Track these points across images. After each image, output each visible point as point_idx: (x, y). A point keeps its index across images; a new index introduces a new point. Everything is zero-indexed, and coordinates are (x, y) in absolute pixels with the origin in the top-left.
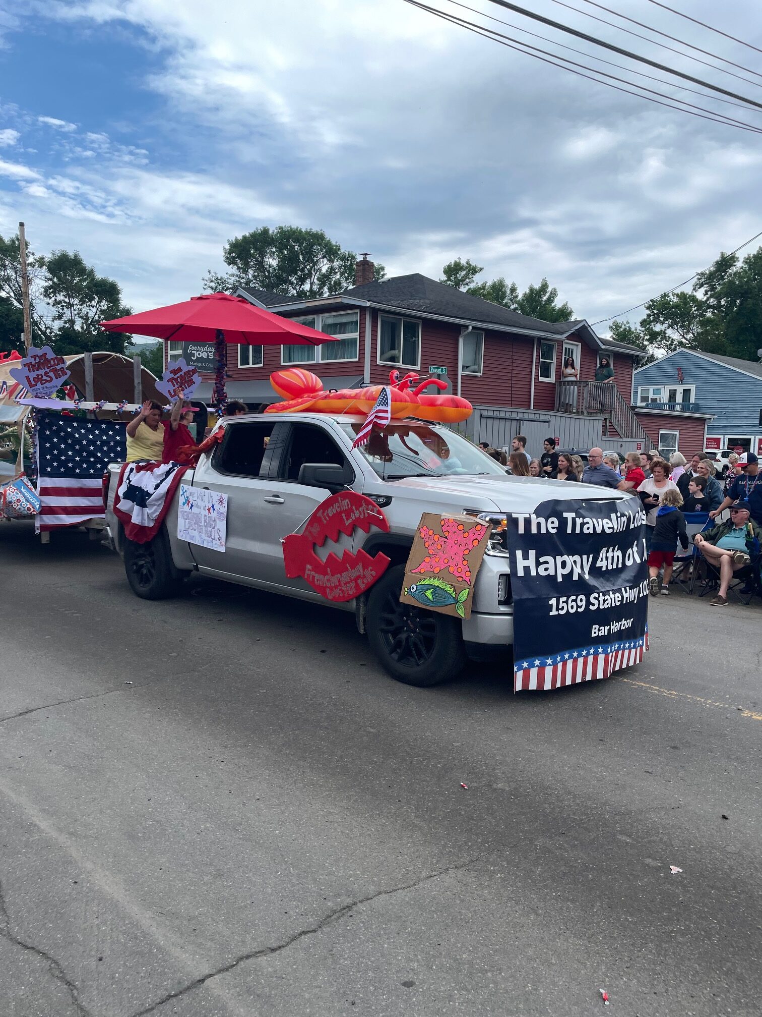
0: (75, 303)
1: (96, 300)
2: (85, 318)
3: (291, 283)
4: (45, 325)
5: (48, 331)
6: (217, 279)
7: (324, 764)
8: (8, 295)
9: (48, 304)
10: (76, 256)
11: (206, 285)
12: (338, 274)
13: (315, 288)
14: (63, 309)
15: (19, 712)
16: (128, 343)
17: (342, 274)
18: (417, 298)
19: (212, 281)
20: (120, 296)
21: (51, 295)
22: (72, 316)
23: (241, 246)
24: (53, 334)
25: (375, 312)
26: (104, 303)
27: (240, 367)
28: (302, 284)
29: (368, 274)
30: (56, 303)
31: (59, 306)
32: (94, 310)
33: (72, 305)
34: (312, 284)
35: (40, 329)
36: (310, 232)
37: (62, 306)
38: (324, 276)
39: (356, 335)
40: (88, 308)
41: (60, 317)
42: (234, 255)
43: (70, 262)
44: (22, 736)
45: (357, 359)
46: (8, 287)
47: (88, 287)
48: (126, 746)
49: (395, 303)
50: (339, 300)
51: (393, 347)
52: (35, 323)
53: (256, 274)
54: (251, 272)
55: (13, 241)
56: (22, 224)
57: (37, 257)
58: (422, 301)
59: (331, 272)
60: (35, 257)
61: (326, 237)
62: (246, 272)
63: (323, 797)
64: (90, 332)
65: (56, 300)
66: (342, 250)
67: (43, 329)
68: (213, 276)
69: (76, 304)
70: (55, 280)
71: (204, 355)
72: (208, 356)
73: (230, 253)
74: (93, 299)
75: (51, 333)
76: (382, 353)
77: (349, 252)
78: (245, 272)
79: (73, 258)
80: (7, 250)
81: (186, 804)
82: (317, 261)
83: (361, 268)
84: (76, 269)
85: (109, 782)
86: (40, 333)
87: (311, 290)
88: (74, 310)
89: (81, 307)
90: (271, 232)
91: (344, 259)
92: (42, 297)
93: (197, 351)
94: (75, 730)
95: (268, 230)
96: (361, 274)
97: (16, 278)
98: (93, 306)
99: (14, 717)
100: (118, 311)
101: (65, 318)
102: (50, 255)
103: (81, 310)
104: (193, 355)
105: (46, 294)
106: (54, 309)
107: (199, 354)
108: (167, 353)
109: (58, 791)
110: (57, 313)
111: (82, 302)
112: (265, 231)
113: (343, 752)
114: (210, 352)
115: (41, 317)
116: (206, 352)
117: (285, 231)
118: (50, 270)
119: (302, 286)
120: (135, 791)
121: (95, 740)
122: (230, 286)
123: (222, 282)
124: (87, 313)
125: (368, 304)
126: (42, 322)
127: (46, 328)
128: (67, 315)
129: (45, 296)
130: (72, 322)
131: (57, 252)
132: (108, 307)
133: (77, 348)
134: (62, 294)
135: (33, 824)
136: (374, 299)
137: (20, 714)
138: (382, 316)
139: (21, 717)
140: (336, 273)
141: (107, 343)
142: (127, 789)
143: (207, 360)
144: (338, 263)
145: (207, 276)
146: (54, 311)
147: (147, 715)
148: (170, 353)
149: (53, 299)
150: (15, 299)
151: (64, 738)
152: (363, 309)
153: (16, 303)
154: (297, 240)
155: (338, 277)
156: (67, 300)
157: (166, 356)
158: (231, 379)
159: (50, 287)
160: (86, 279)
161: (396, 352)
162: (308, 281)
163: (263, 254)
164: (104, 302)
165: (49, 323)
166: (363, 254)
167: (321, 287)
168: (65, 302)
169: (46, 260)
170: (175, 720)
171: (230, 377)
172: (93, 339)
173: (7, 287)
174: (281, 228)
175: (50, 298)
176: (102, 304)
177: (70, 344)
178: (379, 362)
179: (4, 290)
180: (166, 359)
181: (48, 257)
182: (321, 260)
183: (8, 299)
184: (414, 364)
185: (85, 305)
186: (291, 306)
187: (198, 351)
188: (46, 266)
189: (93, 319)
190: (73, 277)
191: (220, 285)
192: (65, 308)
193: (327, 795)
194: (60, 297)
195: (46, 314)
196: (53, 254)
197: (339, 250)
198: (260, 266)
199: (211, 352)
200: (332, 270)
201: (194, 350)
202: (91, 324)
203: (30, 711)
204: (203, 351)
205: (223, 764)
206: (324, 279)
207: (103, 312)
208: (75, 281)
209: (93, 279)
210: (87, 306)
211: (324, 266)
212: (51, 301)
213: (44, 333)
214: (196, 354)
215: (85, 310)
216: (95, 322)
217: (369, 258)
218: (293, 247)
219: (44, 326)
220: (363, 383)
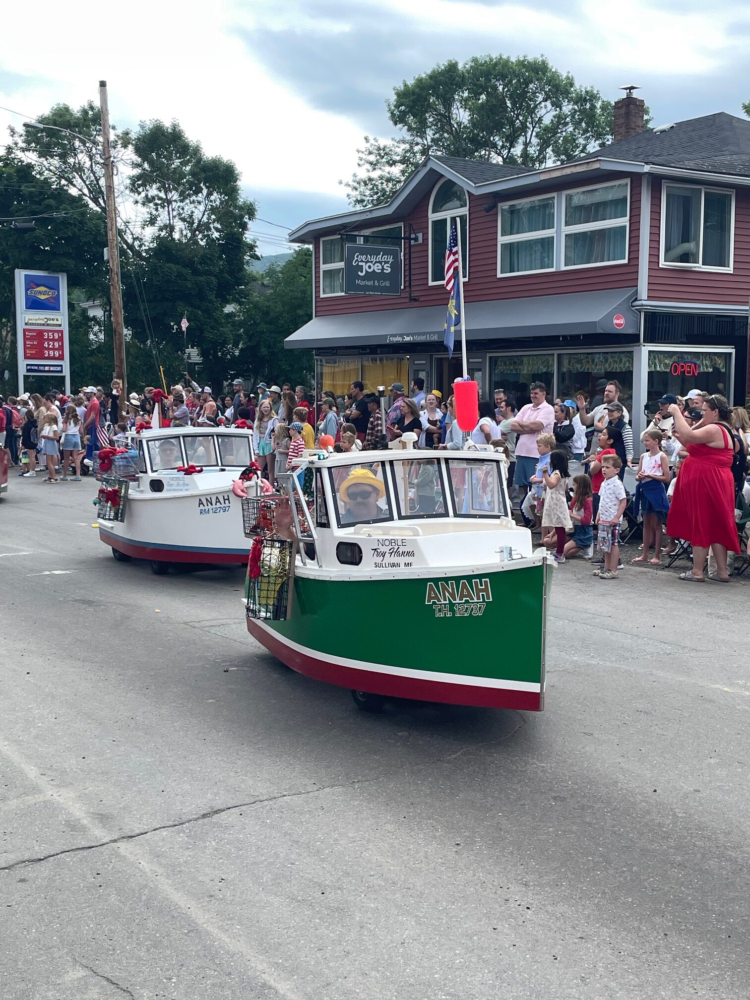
0: (174, 198)
1: (205, 191)
2: (189, 221)
3: (494, 146)
4: (132, 234)
5: (137, 243)
6: (379, 149)
7: (696, 925)
8: (81, 193)
9: (137, 202)
10: (174, 127)
11: (361, 159)
12: (570, 125)
13: (533, 151)
14: (157, 210)
15: (202, 812)
16: (251, 256)
17: (577, 124)
18: (726, 153)
19: (370, 153)
20: (238, 183)
21: (140, 190)
22: (170, 220)
23: (414, 93)
24: (143, 248)
25: (656, 181)
26: (215, 196)
27: (431, 283)
28: (512, 146)
29: (634, 119)
30: (148, 200)
31: (151, 205)
32: (202, 208)
33: (169, 202)
34: (526, 144)
35: (126, 242)
36: (523, 61)
37: (156, 204)
38: (546, 129)
39: (624, 221)
40: (192, 205)
41: (152, 221)
42: (403, 108)
43: (166, 136)
44: (216, 849)
45: (626, 261)
46: (80, 181)
47: (192, 173)
48: (372, 873)
49: (691, 164)
50: (596, 166)
51: (686, 236)
52: (120, 233)
53: (437, 136)
54: (430, 133)
55: (85, 112)
56: (103, 84)
57: (119, 132)
58: (735, 157)
59: (559, 123)
60: (116, 132)
61: (550, 66)
62: (423, 135)
63: (711, 979)
64: (196, 243)
65: (147, 196)
66: (577, 85)
67: (130, 241)
68: (372, 145)
69: (175, 201)
70: (146, 166)
71: (377, 268)
72: (383, 269)
73: (397, 106)
74: (200, 190)
75: (140, 246)
76: (667, 250)
77: (586, 88)
78: (421, 133)
79: (169, 130)
80: (77, 125)
81: (490, 972)
82: (536, 107)
83: (623, 111)
84: (175, 147)
85: (362, 927)
86: (125, 247)
87: (525, 154)
88: (173, 210)
89: (182, 204)
90: (460, 66)
91: (580, 100)
92: (127, 192)
93: (366, 263)
94: (290, 843)
95: (456, 63)
96: (623, 121)
97: (91, 166)
98: (199, 203)
99: (196, 820)
100: (236, 207)
101: (159, 223)
102: (138, 129)
103: (183, 209)
104: (361, 268)
105: (134, 189)
106: (145, 210)
107: (370, 267)
108: (317, 268)
109: (289, 937)
110: (149, 216)
111: (183, 197)
112: (452, 67)
113: (722, 906)
114: (386, 262)
115: (127, 223)
116: (380, 263)
117: (482, 65)
118: (138, 151)
119: (512, 150)
120: (406, 945)
121: (323, 860)
122: (398, 158)
123: (386, 154)
124: (192, 212)
125: (647, 168)
126: (128, 231)
127: (134, 239)
128: (163, 217)
129: (132, 191)
130: (170, 228)
131: (148, 123)
132: (221, 203)
133: (178, 266)
134: (154, 186)
135: (264, 985)
136: (656, 160)
137: (204, 816)
138: (667, 187)
139: (206, 820)
140: (566, 124)
141: (220, 258)
142: (392, 942)
143: (381, 276)
144: (570, 107)
145: (364, 146)
146: (143, 212)
147: (389, 827)
148: (323, 267)
149: (143, 194)
150: (90, 197)
151: (277, 856)
152: (636, 178)
153: (92, 205)
154: (502, 76)
155: (571, 129)
156: (162, 195)
157: (317, 272)
158: (416, 304)
159: (139, 177)
160: (189, 161)
161: (692, 245)
162: (521, 140)
163: (448, 105)
164: (215, 194)
165: (137, 231)
166: (626, 89)
167: (542, 150)
168: (160, 199)
169: (133, 136)
170: (435, 837)
171: (415, 300)
172: (201, 252)
173: (78, 181)
174: (475, 60)
175: (139, 193)
176: (212, 198)
177: (168, 261)
178: (663, 264)
179: (75, 186)
180: (318, 277)
181: (135, 132)
182: (543, 104)
183: (80, 198)
184: (723, 263)
185: (187, 201)
186: (514, 181)
187: (368, 262)
188: (132, 144)
189: (200, 221)
190: (169, 158)
191: (383, 157)
192: (159, 207)
193: (717, 976)
194: (153, 191)
195: (133, 218)
196: (142, 127)
197: (572, 85)
198: (445, 121)
199: (388, 262)
200: (560, 120)
201: (362, 261)
202: (197, 229)
203: (216, 812)
204: (376, 262)
205: (529, 912)
206: (547, 136)
207: (213, 210)
208: (173, 166)
209: (199, 160)
210: (191, 203)
211: (547, 113)
212: (140, 198)
213: (131, 247)
214: (365, 267)
215: (188, 208)
216: (204, 227)
217: (635, 94)
218: (495, 88)
219: (130, 236)
220: (636, 300)
